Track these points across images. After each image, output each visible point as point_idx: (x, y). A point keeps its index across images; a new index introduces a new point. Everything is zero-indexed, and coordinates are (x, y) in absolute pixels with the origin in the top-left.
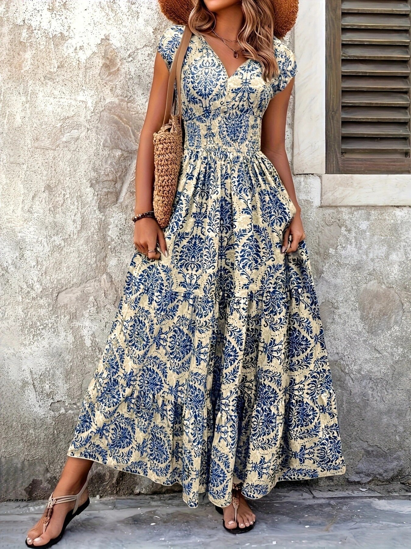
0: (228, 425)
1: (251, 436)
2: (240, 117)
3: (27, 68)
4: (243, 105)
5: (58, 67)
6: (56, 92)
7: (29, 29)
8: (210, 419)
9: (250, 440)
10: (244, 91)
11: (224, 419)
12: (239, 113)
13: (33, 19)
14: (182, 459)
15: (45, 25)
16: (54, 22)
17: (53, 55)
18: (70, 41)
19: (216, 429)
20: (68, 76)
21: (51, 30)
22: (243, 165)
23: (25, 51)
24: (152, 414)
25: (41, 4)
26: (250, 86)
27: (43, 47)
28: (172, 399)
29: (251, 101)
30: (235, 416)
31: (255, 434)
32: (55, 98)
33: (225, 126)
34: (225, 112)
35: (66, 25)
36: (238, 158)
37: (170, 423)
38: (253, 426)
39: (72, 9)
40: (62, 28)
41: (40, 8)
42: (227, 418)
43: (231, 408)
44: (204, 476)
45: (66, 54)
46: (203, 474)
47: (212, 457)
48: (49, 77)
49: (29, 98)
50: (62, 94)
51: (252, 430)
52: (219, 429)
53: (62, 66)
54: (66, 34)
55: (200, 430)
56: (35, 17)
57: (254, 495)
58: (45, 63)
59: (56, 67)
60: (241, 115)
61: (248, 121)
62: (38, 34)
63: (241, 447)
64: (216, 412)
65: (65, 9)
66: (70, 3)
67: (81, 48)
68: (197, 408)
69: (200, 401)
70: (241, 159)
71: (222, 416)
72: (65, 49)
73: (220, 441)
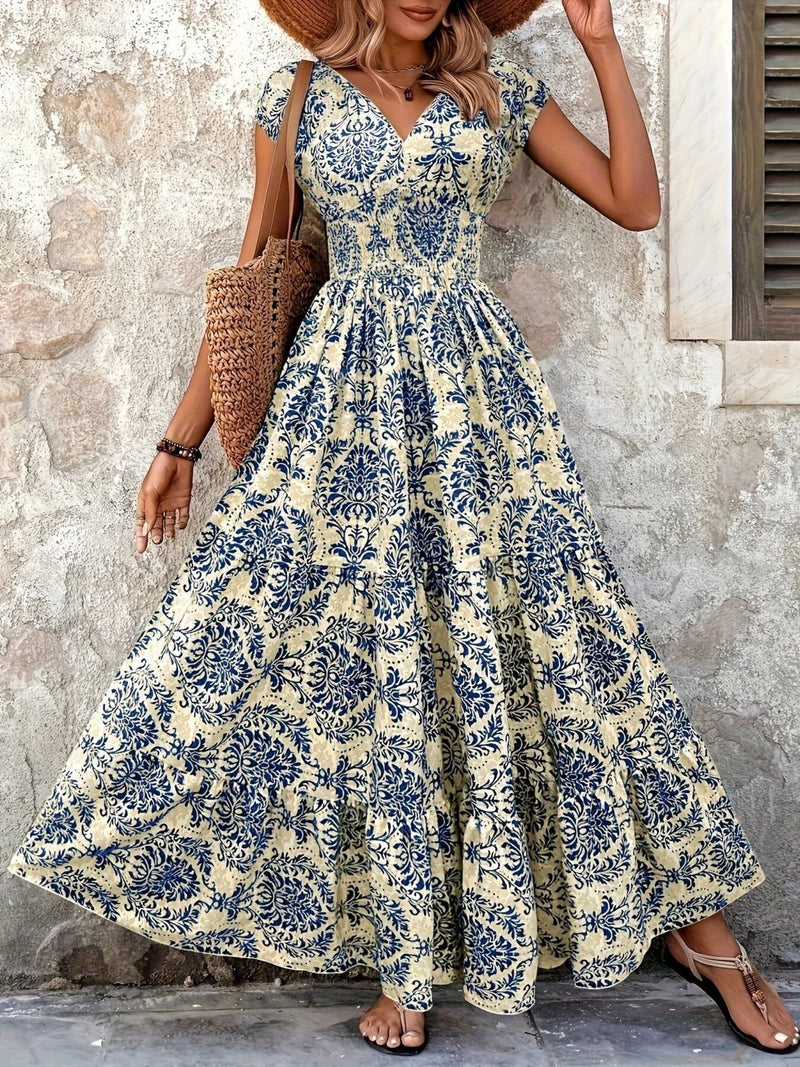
0: (498, 843)
1: (564, 860)
2: (439, 213)
3: (140, 135)
4: (445, 189)
5: (199, 133)
6: (195, 183)
7: (142, 58)
8: (448, 834)
9: (566, 868)
10: (443, 161)
11: (486, 830)
12: (437, 204)
13: (151, 40)
14: (371, 920)
15: (174, 50)
16: (190, 43)
17: (189, 109)
18: (222, 80)
19: (466, 855)
20: (219, 151)
21: (185, 60)
22: (444, 309)
23: (135, 103)
24: (270, 831)
25: (166, 8)
26: (455, 149)
27: (170, 94)
28: (332, 796)
29: (462, 180)
30: (514, 822)
31: (575, 853)
32: (192, 193)
33: (408, 225)
34: (407, 199)
35: (216, 49)
36: (430, 294)
37: (326, 848)
38: (565, 838)
39: (227, 19)
40: (207, 55)
41: (166, 17)
42: (494, 828)
43: (501, 806)
44: (446, 952)
45: (216, 108)
46: (442, 947)
47: (468, 913)
48: (180, 153)
49: (142, 194)
50: (207, 186)
51: (564, 846)
52: (473, 852)
53: (207, 131)
54: (215, 67)
55: (420, 857)
56: (155, 35)
57: (609, 979)
58: (174, 126)
59: (196, 132)
60: (441, 209)
61: (456, 219)
62: (160, 68)
63: (544, 887)
64: (463, 818)
65: (213, 17)
66: (224, 6)
67: (244, 94)
68: (407, 813)
69: (415, 797)
70: (439, 296)
71: (479, 825)
72: (213, 98)
73: (480, 879)
